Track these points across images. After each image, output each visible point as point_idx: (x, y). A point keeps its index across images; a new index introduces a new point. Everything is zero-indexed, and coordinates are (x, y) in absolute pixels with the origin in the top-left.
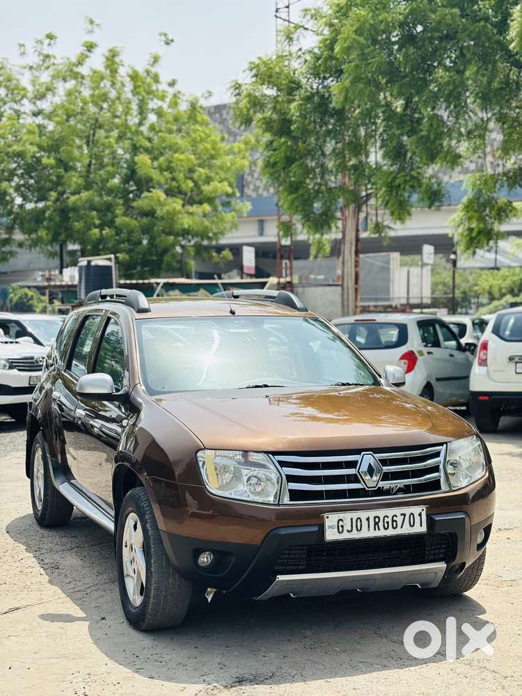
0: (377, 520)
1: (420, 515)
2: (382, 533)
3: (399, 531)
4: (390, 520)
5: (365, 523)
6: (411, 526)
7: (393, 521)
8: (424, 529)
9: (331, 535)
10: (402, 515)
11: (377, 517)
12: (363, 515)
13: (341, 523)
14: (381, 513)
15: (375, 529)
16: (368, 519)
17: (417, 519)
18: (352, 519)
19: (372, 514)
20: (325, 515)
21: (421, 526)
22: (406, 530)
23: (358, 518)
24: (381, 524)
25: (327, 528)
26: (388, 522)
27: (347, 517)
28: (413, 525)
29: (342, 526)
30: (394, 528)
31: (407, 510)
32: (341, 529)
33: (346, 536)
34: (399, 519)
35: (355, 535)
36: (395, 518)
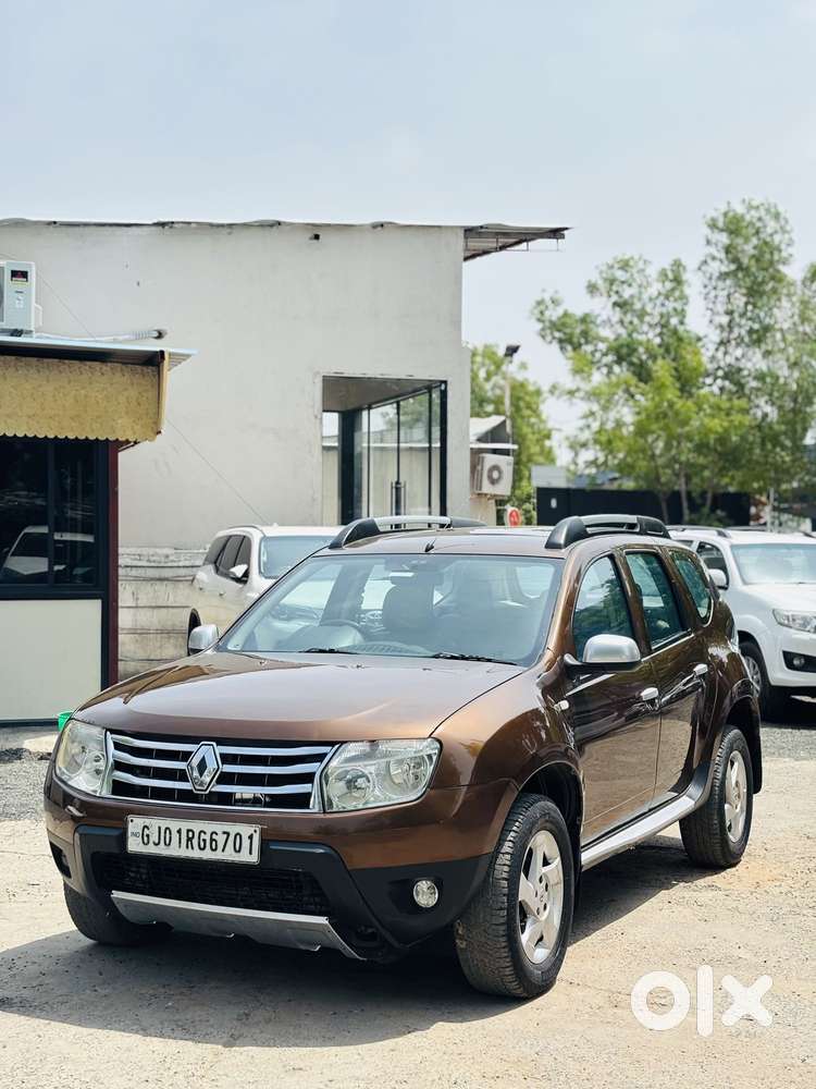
0: (190, 836)
1: (251, 837)
2: (195, 854)
3: (218, 856)
4: (208, 838)
5: (175, 837)
6: (235, 851)
7: (212, 840)
8: (254, 858)
9: (134, 845)
10: (224, 833)
11: (191, 830)
12: (174, 825)
13: (146, 831)
14: (197, 826)
15: (187, 847)
16: (179, 831)
17: (246, 843)
18: (160, 828)
19: (185, 825)
20: (130, 817)
21: (251, 853)
22: (229, 855)
23: (167, 828)
24: (195, 841)
25: (129, 834)
26: (204, 840)
27: (155, 823)
28: (239, 851)
29: (148, 836)
30: (212, 850)
31: (233, 828)
32: (146, 838)
33: (151, 849)
34: (221, 839)
35: (162, 851)
36: (214, 836)
